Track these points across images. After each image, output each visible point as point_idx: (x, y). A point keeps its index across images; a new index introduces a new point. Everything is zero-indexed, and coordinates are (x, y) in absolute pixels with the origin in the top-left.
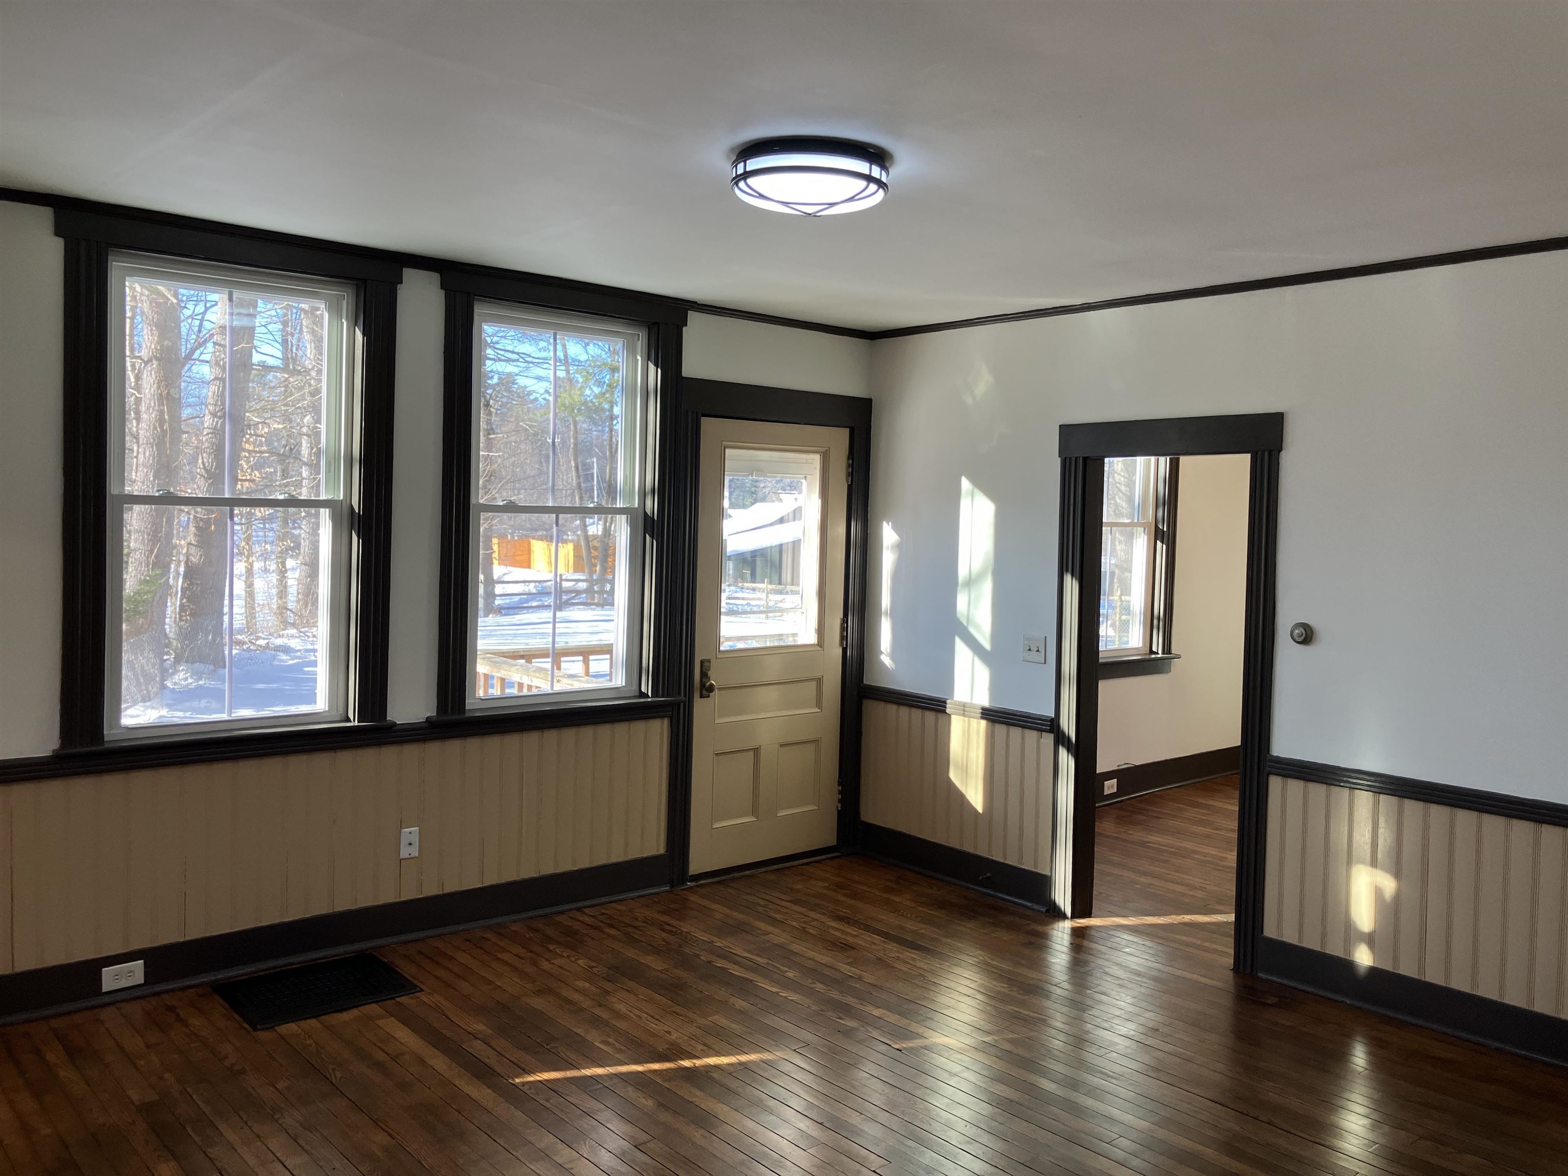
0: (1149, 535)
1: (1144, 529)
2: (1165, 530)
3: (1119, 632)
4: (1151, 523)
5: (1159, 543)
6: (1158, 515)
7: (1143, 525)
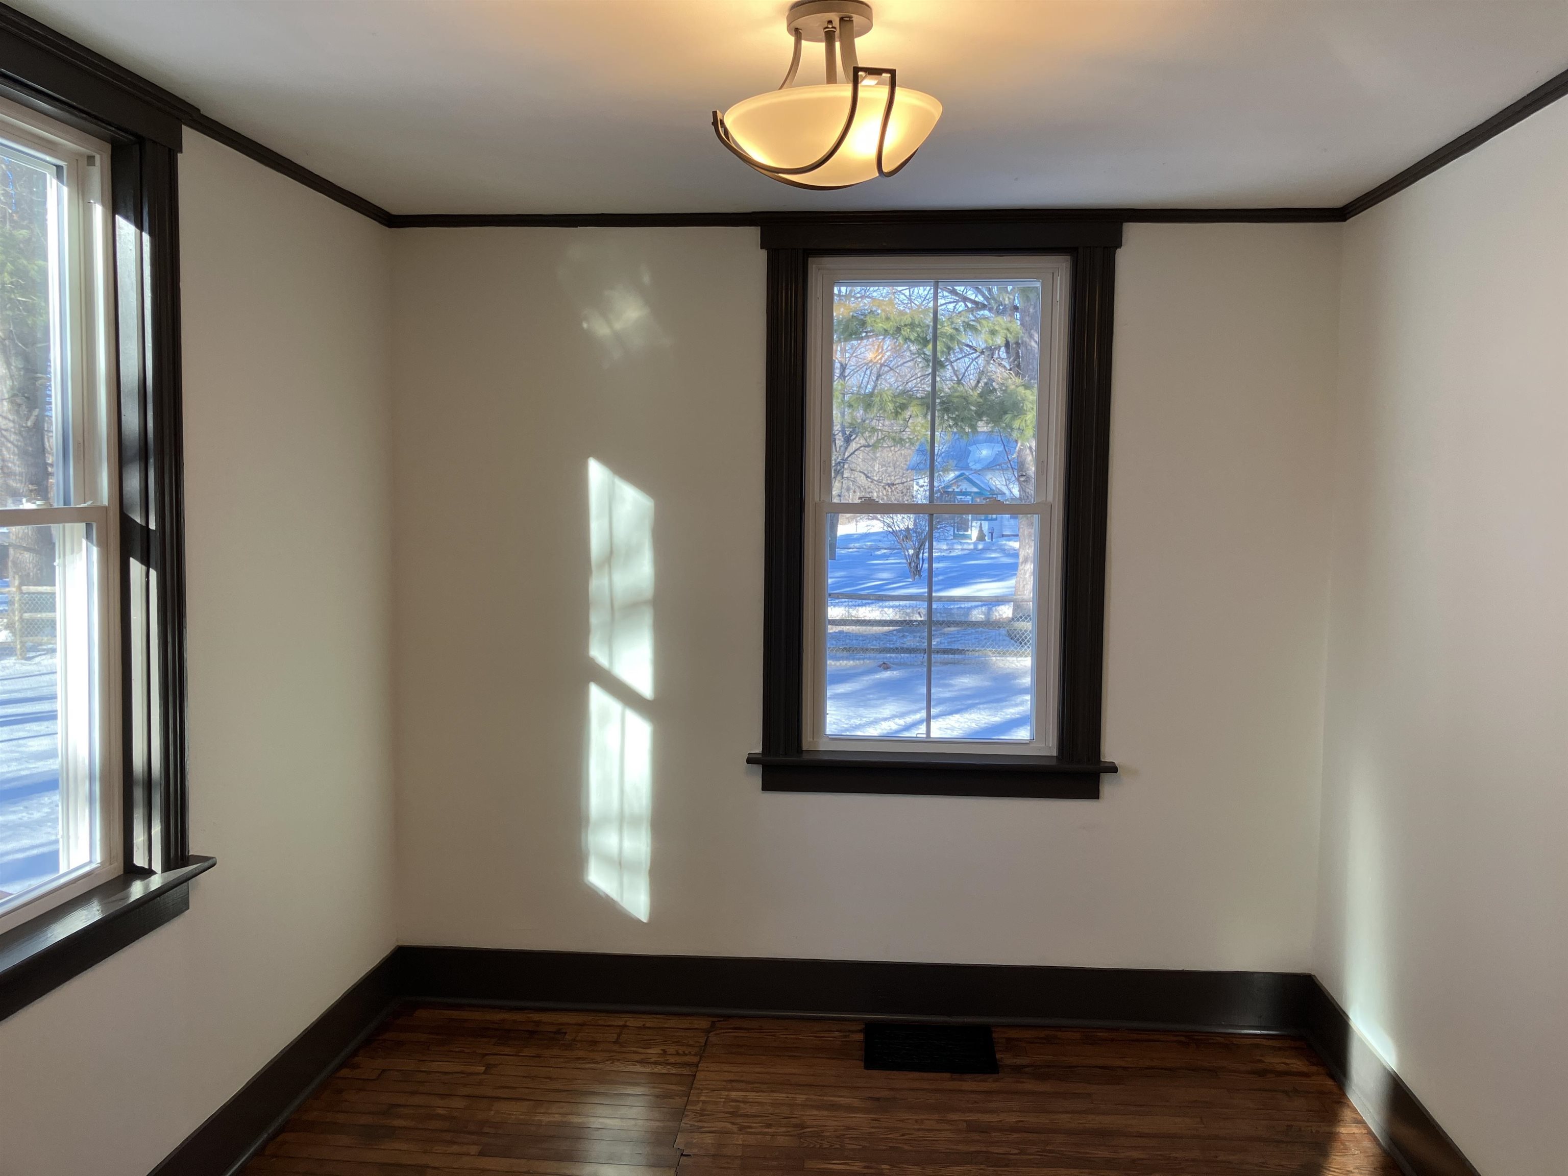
0: (103, 544)
1: (89, 526)
2: (152, 526)
3: (21, 636)
4: (106, 509)
5: (136, 567)
6: (126, 488)
7: (85, 516)
